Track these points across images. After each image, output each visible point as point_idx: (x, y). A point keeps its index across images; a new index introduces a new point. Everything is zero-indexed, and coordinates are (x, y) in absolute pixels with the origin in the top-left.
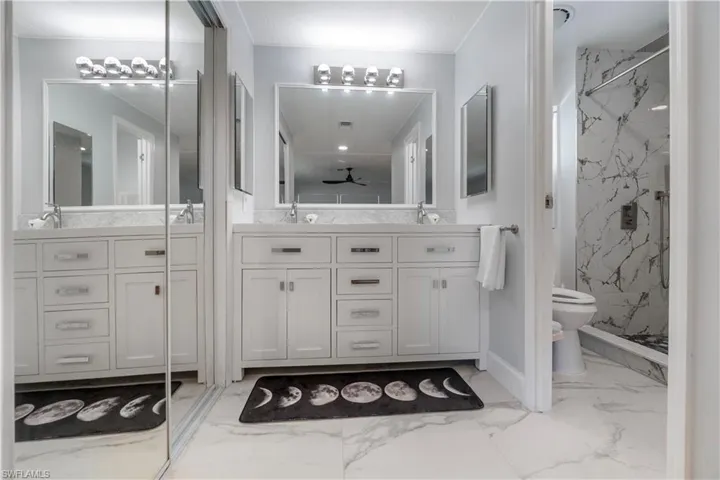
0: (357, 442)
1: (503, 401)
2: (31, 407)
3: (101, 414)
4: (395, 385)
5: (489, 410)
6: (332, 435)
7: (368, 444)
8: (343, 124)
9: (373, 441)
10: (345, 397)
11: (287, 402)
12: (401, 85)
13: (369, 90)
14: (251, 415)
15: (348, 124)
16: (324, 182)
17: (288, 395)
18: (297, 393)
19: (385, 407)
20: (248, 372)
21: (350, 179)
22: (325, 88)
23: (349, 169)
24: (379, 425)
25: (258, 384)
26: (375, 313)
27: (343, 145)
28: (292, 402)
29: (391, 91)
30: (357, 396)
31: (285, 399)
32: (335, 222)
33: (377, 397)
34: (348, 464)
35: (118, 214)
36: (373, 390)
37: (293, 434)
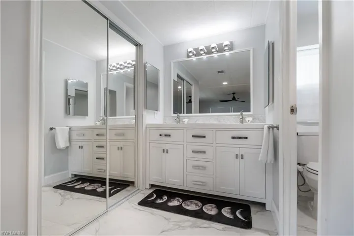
0: (174, 225)
1: (265, 229)
2: (89, 183)
3: (102, 190)
4: (210, 206)
5: (253, 231)
6: (166, 219)
7: (177, 227)
8: (219, 72)
9: (180, 226)
10: (183, 205)
11: (159, 201)
12: (231, 49)
13: (216, 55)
14: (144, 203)
15: (222, 72)
16: (220, 101)
17: (161, 198)
18: (165, 198)
19: (199, 214)
20: (152, 186)
21: (234, 99)
22: (194, 59)
23: (234, 94)
24: (189, 221)
25: (154, 192)
26: (204, 168)
27: (224, 82)
28: (161, 201)
29: (227, 54)
30: (188, 206)
31: (159, 200)
32: (198, 122)
33: (197, 208)
34: (163, 232)
35: (116, 120)
36: (198, 205)
37: (152, 214)
